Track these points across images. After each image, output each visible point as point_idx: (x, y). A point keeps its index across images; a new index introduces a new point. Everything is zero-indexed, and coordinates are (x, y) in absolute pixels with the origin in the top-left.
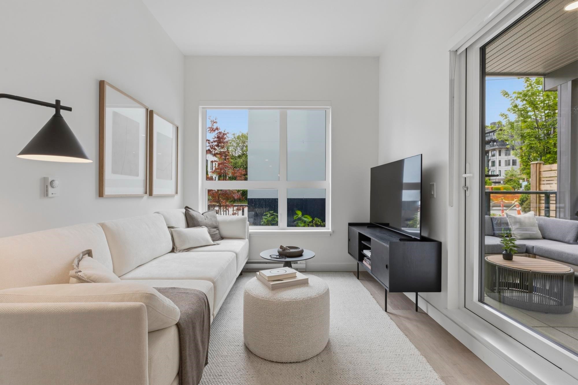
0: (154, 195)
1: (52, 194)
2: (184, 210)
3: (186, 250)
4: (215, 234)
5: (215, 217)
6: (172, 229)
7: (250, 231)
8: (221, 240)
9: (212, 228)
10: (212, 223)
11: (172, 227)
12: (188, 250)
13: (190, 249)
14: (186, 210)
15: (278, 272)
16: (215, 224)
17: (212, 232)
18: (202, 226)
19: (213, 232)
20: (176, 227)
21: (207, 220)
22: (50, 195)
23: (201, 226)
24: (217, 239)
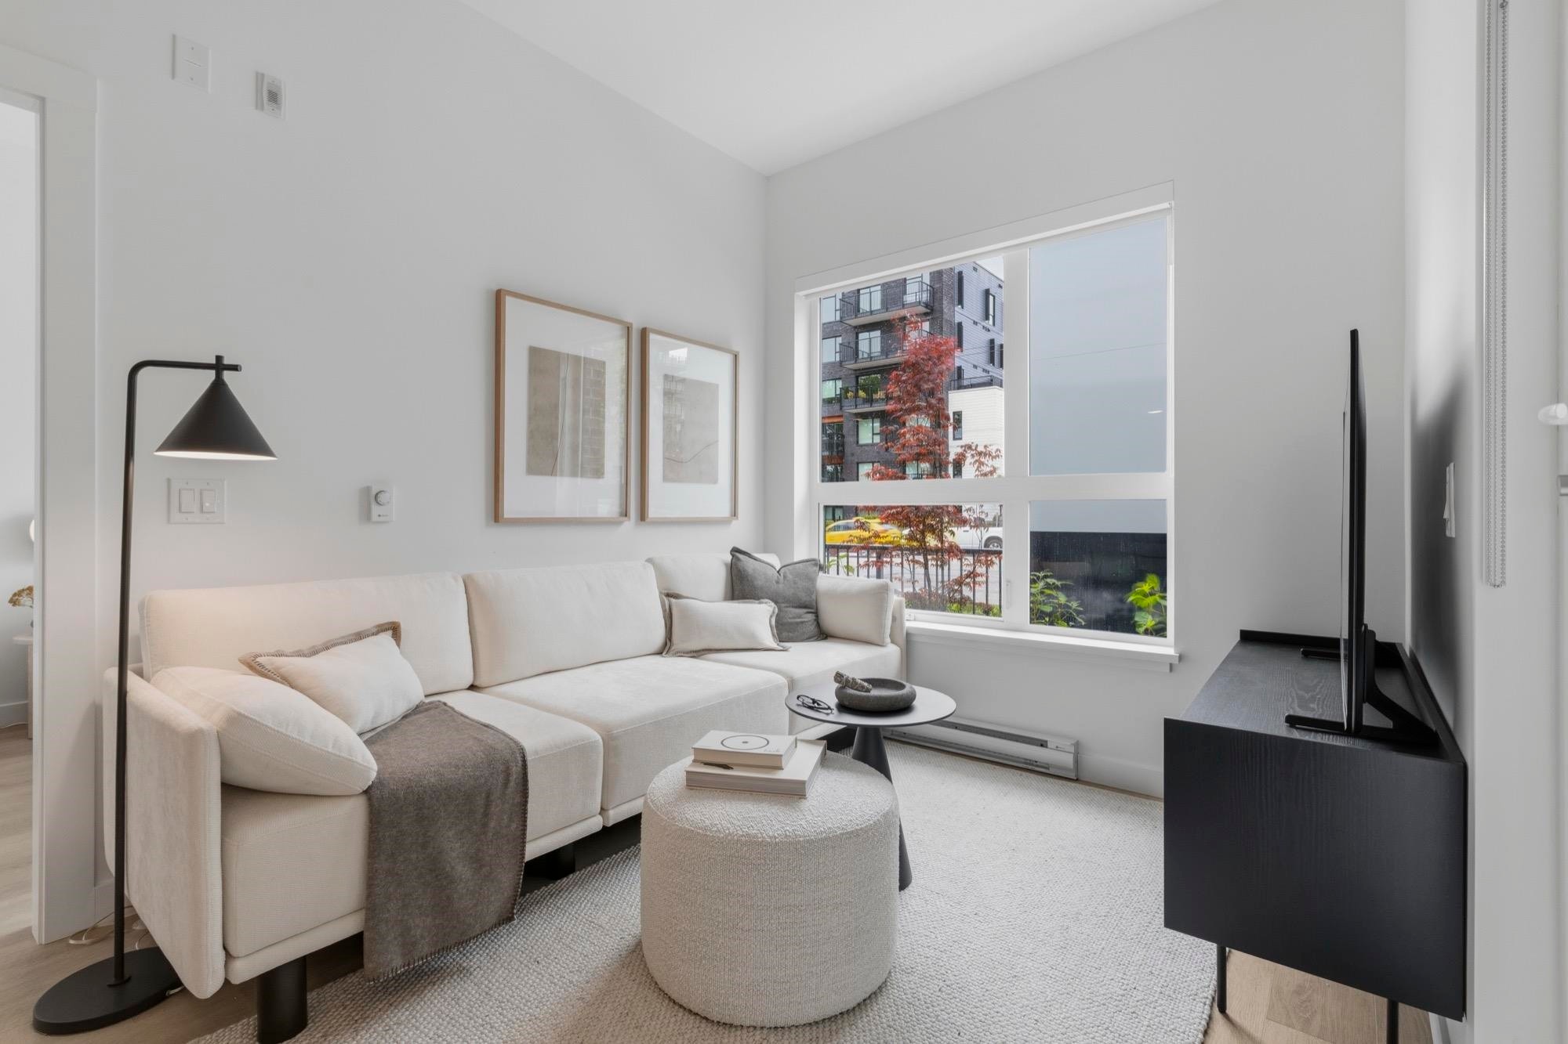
0: (651, 518)
1: (379, 516)
2: (729, 558)
3: (695, 654)
4: (797, 623)
5: (812, 580)
6: (673, 600)
7: (908, 624)
8: (817, 640)
9: (793, 607)
10: (793, 594)
11: (677, 596)
12: (697, 654)
13: (707, 652)
14: (733, 556)
15: (746, 742)
16: (804, 598)
17: (790, 618)
18: (762, 600)
19: (794, 618)
20: (684, 594)
21: (781, 586)
22: (375, 518)
23: (759, 599)
24: (806, 636)
